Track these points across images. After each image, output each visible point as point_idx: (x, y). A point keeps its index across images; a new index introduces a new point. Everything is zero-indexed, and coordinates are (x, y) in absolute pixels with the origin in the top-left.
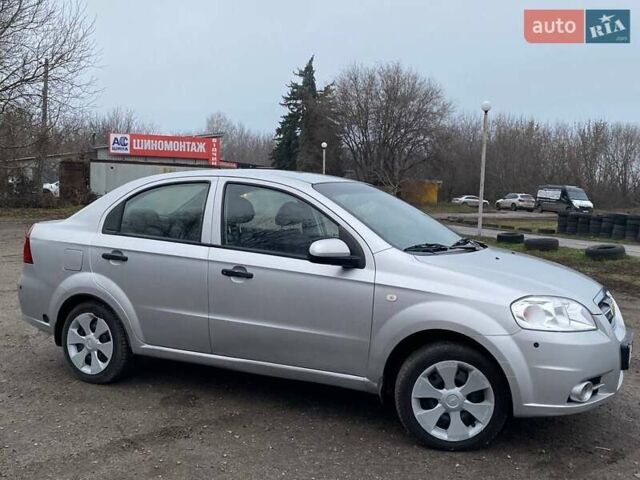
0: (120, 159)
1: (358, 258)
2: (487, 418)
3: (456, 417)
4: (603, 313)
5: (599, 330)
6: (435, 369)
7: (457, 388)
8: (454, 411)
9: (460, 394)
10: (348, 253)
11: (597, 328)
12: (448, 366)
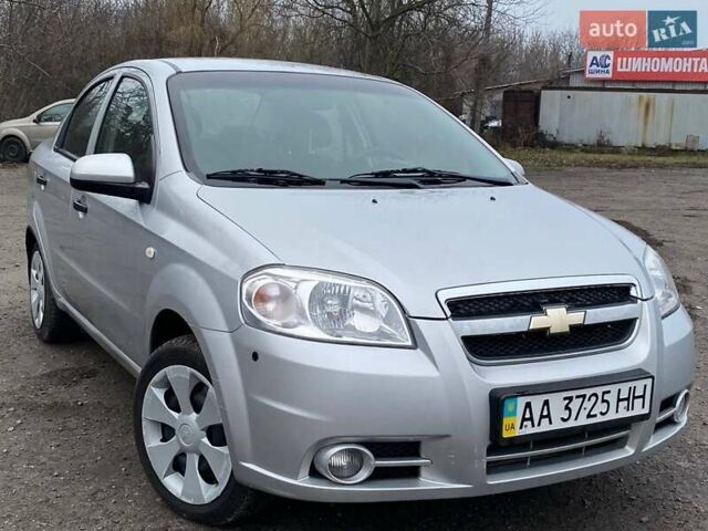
0: (599, 85)
1: (146, 186)
2: (225, 475)
3: (192, 462)
4: (447, 319)
5: (418, 350)
6: (165, 377)
7: (194, 415)
8: (191, 452)
9: (196, 425)
10: (130, 178)
11: (415, 346)
12: (179, 374)
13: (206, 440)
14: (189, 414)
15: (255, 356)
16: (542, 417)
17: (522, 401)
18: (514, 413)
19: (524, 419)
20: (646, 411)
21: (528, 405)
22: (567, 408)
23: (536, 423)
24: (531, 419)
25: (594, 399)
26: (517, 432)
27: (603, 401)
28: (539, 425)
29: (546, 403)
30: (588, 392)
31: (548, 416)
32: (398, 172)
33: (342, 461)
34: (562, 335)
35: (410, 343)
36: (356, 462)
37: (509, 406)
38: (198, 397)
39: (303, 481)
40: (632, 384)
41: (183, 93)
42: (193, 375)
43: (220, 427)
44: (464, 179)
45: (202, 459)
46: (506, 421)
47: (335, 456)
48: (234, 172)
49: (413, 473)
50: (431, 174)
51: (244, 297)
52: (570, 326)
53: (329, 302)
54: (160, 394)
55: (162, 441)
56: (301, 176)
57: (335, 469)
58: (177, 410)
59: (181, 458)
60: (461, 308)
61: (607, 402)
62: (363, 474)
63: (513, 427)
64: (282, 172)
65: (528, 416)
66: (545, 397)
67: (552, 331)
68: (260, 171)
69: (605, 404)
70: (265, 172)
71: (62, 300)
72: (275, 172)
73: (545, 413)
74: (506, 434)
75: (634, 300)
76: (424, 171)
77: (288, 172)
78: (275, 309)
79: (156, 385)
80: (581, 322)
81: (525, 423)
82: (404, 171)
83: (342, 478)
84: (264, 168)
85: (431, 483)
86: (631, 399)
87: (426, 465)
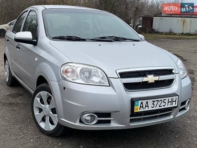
1: (36, 41)
2: (56, 122)
3: (47, 119)
4: (119, 78)
5: (111, 87)
6: (40, 94)
7: (48, 105)
8: (47, 116)
9: (48, 108)
10: (31, 38)
11: (109, 86)
12: (44, 94)
13: (51, 112)
14: (46, 105)
15: (64, 88)
16: (146, 106)
17: (140, 102)
18: (138, 105)
19: (141, 107)
20: (176, 105)
21: (142, 103)
22: (153, 104)
23: (144, 108)
24: (143, 107)
25: (161, 101)
26: (139, 111)
27: (164, 102)
28: (145, 109)
29: (147, 102)
30: (159, 99)
31: (148, 106)
32: (107, 37)
33: (89, 118)
34: (152, 83)
35: (108, 85)
36: (93, 118)
37: (136, 103)
38: (49, 100)
39: (78, 124)
40: (172, 97)
41: (47, 15)
42: (47, 94)
43: (55, 108)
44: (126, 39)
45: (50, 118)
46: (135, 107)
47: (86, 117)
48: (60, 37)
49: (109, 122)
50: (117, 38)
51: (61, 71)
52: (155, 81)
53: (86, 73)
54: (39, 99)
55: (39, 113)
56: (79, 38)
57: (86, 120)
58: (43, 104)
59: (44, 118)
60: (123, 75)
61: (165, 102)
62: (95, 122)
63: (137, 109)
64: (74, 37)
65: (142, 106)
66: (147, 101)
67: (149, 82)
68: (67, 36)
69: (164, 103)
70: (69, 37)
71: (13, 74)
72: (72, 37)
73: (147, 105)
74: (135, 111)
75: (173, 74)
76: (115, 37)
77: (76, 37)
78: (70, 75)
79: (38, 97)
80: (158, 80)
81: (141, 108)
82: (109, 37)
83: (88, 123)
84: (69, 36)
85: (114, 125)
86: (172, 102)
87: (113, 120)
